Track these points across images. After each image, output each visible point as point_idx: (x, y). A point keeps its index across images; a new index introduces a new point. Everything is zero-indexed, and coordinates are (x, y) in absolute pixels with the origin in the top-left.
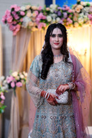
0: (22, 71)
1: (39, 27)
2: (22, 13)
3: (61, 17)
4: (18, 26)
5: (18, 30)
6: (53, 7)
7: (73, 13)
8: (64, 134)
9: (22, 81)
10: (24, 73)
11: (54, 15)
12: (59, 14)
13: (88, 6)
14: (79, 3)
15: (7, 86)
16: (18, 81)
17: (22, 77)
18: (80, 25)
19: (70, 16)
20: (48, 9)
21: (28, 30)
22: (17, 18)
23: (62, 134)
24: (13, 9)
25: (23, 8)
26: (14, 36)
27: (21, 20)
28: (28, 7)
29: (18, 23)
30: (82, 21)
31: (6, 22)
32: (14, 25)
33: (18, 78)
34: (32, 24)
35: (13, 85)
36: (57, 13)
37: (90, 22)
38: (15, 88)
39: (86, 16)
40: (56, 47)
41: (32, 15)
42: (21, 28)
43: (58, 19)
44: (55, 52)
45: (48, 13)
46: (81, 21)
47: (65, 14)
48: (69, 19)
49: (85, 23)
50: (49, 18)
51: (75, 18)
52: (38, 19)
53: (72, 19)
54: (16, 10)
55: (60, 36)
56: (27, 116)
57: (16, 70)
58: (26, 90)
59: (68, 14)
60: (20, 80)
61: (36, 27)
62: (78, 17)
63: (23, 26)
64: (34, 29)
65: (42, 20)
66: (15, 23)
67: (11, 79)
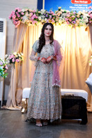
1: (33, 23)
2: (23, 14)
3: (48, 18)
4: (19, 22)
5: (19, 24)
6: (43, 11)
7: (55, 16)
9: (20, 58)
10: (21, 53)
11: (43, 16)
12: (47, 16)
13: (65, 12)
14: (59, 10)
15: (9, 61)
17: (20, 56)
18: (60, 24)
20: (39, 12)
21: (26, 24)
22: (19, 16)
24: (17, 10)
25: (23, 10)
26: (16, 28)
28: (26, 10)
31: (11, 18)
32: (16, 21)
33: (17, 56)
34: (28, 21)
35: (13, 60)
36: (45, 15)
37: (66, 23)
38: (14, 63)
39: (63, 19)
40: (48, 35)
41: (29, 15)
43: (46, 19)
45: (40, 14)
46: (60, 22)
47: (51, 16)
48: (53, 20)
49: (63, 23)
50: (40, 18)
51: (56, 19)
52: (33, 18)
54: (19, 11)
55: (50, 29)
56: (21, 82)
57: (15, 51)
58: (21, 65)
59: (53, 17)
60: (18, 58)
61: (31, 23)
62: (59, 19)
63: (22, 22)
64: (30, 25)
65: (35, 19)
66: (17, 19)
67: (12, 56)
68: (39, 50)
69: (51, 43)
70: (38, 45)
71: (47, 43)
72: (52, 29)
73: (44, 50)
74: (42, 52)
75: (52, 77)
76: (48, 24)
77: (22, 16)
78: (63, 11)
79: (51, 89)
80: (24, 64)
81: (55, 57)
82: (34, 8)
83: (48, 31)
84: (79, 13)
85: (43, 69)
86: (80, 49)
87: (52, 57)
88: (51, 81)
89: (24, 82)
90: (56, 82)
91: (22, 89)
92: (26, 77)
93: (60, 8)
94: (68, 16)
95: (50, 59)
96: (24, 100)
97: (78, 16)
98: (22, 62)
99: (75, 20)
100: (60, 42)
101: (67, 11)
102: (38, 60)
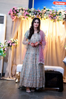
1: (25, 18)
2: (18, 11)
3: (36, 14)
4: (15, 17)
6: (33, 9)
7: (41, 13)
10: (16, 39)
13: (48, 11)
14: (44, 9)
15: (7, 45)
17: (15, 41)
18: (44, 19)
20: (30, 10)
21: (20, 19)
22: (15, 13)
24: (14, 9)
25: (19, 9)
26: (13, 22)
27: (17, 14)
28: (21, 8)
29: (15, 15)
31: (10, 14)
32: (13, 16)
33: (13, 41)
34: (22, 16)
35: (10, 44)
36: (34, 13)
37: (49, 18)
38: (11, 46)
39: (47, 15)
41: (22, 12)
42: (17, 18)
45: (30, 12)
46: (45, 17)
47: (38, 13)
48: (39, 16)
49: (47, 18)
50: (30, 14)
51: (42, 16)
52: (25, 14)
54: (15, 9)
55: (38, 23)
56: (16, 60)
57: (12, 38)
58: (16, 48)
59: (39, 14)
60: (14, 43)
62: (44, 15)
64: (23, 19)
65: (27, 15)
67: (10, 41)
68: (30, 37)
69: (38, 33)
70: (29, 34)
71: (36, 32)
72: (39, 23)
73: (33, 37)
74: (31, 39)
75: (38, 57)
76: (36, 19)
77: (17, 12)
78: (47, 9)
79: (38, 65)
80: (18, 47)
81: (41, 42)
82: (26, 7)
83: (36, 24)
84: (59, 11)
85: (32, 51)
86: (59, 37)
87: (38, 43)
88: (38, 60)
89: (18, 60)
90: (41, 61)
91: (16, 65)
92: (19, 57)
93: (45, 7)
94: (51, 13)
95: (37, 44)
96: (17, 73)
97: (58, 13)
98: (16, 45)
99: (55, 16)
100: (44, 32)
101: (50, 10)
102: (29, 45)
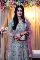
0: (6, 27)
1: (13, 7)
3: (23, 3)
4: (4, 6)
5: (4, 8)
7: (28, 1)
8: (23, 53)
9: (6, 31)
10: (7, 27)
11: (20, 2)
12: (22, 1)
16: (4, 31)
17: (6, 29)
18: (31, 6)
19: (27, 2)
21: (8, 8)
22: (3, 3)
23: (22, 53)
26: (2, 11)
27: (5, 4)
29: (3, 5)
30: (32, 5)
32: (2, 6)
34: (10, 6)
36: (21, 1)
37: (35, 5)
38: (3, 34)
39: (33, 2)
40: (20, 16)
41: (10, 2)
42: (5, 7)
43: (21, 4)
44: (19, 18)
45: (17, 1)
47: (24, 1)
48: (26, 4)
49: (33, 5)
50: (17, 3)
53: (27, 4)
57: (3, 26)
59: (26, 2)
60: (5, 31)
61: (12, 7)
62: (30, 3)
63: (6, 7)
65: (14, 4)
66: (2, 5)
67: (1, 30)
77: (5, 2)
